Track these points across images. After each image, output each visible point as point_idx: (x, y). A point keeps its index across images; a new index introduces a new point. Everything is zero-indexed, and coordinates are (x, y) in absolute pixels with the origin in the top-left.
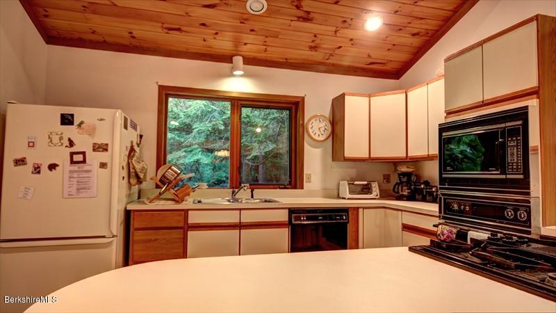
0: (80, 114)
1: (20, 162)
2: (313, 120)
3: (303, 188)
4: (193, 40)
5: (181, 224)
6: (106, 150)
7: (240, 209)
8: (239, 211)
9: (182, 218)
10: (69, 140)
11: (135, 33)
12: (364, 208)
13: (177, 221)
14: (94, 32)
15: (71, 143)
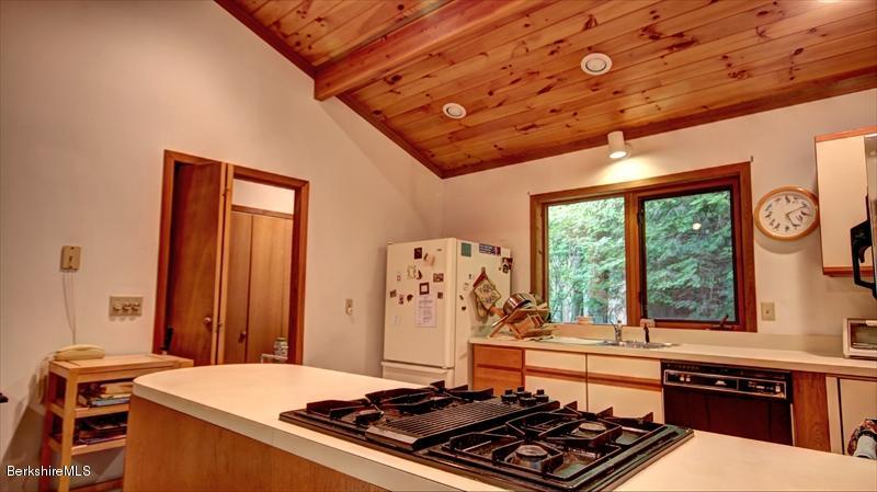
0: (428, 247)
1: (393, 294)
2: (772, 201)
3: (755, 331)
4: (554, 131)
5: (519, 366)
6: (442, 280)
7: (586, 354)
8: (584, 357)
9: (519, 358)
10: (420, 273)
11: (500, 145)
12: (839, 377)
13: (512, 361)
14: (469, 157)
15: (420, 276)
